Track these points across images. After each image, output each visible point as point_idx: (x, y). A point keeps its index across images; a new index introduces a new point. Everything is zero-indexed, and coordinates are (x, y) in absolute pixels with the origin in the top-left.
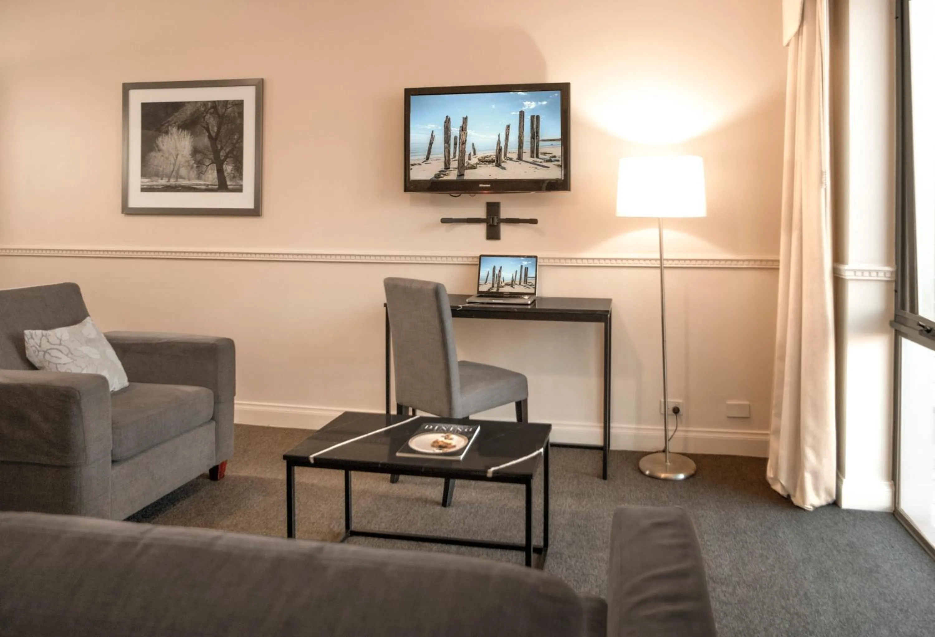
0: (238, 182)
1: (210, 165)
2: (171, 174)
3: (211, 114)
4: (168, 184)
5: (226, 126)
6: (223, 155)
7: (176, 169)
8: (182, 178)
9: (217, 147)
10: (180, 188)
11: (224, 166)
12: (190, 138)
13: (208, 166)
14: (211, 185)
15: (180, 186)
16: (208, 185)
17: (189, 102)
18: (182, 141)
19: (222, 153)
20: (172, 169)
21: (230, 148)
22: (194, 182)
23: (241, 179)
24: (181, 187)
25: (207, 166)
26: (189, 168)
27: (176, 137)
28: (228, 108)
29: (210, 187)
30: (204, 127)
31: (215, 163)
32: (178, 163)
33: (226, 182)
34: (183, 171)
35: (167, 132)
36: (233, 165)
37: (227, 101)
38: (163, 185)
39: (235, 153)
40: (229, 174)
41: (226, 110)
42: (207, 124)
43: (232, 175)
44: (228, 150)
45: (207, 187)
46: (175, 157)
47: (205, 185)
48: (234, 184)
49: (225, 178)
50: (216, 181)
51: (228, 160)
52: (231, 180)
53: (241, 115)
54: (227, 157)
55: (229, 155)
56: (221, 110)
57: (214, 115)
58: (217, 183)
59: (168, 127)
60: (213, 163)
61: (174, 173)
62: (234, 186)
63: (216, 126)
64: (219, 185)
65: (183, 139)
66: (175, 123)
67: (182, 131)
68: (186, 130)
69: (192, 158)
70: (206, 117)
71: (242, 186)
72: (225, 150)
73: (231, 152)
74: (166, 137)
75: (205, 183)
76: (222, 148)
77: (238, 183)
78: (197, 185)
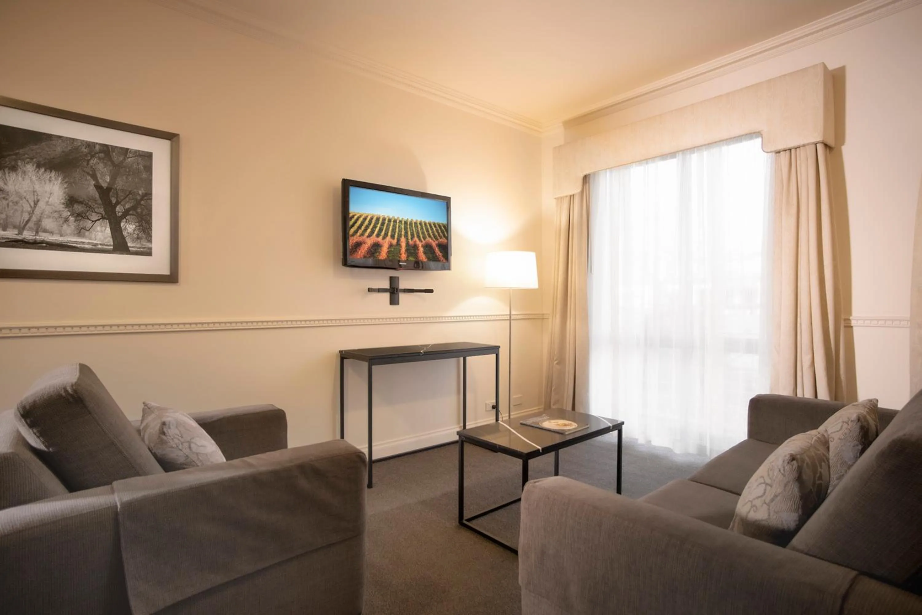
0: (144, 243)
1: (99, 220)
2: (25, 225)
3: (100, 159)
4: (20, 237)
5: (124, 178)
6: (120, 211)
7: (34, 218)
8: (45, 231)
9: (111, 201)
10: (44, 245)
11: (122, 224)
12: (61, 183)
13: (96, 221)
14: (101, 244)
15: (42, 242)
16: (96, 245)
17: (60, 137)
18: (45, 183)
19: (119, 209)
20: (26, 219)
21: (131, 205)
22: (72, 239)
23: (150, 241)
24: (45, 243)
25: (93, 221)
26: (61, 221)
27: (34, 178)
28: (128, 158)
29: (100, 246)
30: (88, 174)
31: (107, 219)
32: (37, 211)
33: (127, 244)
34: (48, 223)
35: (14, 168)
36: (137, 224)
37: (128, 149)
38: (8, 238)
39: (139, 210)
40: (129, 234)
41: (124, 159)
42: (94, 170)
43: (135, 236)
44: (127, 206)
45: (93, 247)
46: (32, 204)
47: (89, 243)
48: (138, 246)
49: (123, 238)
50: (109, 241)
51: (128, 217)
52: (133, 241)
53: (149, 169)
54: (126, 213)
55: (131, 212)
56: (117, 158)
57: (105, 161)
58: (112, 244)
59: (16, 160)
60: (103, 218)
61: (31, 224)
62: (140, 248)
63: (109, 175)
64: (114, 245)
65: (48, 182)
66: (32, 159)
67: (45, 170)
68: (53, 171)
69: (66, 208)
70: (92, 161)
71: (151, 248)
72: (124, 206)
73: (134, 208)
74: (13, 175)
75: (90, 241)
76: (118, 203)
77: (142, 245)
78: (76, 242)
